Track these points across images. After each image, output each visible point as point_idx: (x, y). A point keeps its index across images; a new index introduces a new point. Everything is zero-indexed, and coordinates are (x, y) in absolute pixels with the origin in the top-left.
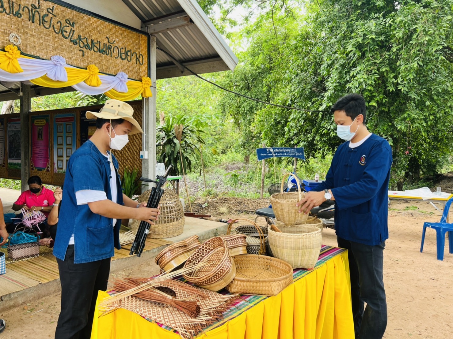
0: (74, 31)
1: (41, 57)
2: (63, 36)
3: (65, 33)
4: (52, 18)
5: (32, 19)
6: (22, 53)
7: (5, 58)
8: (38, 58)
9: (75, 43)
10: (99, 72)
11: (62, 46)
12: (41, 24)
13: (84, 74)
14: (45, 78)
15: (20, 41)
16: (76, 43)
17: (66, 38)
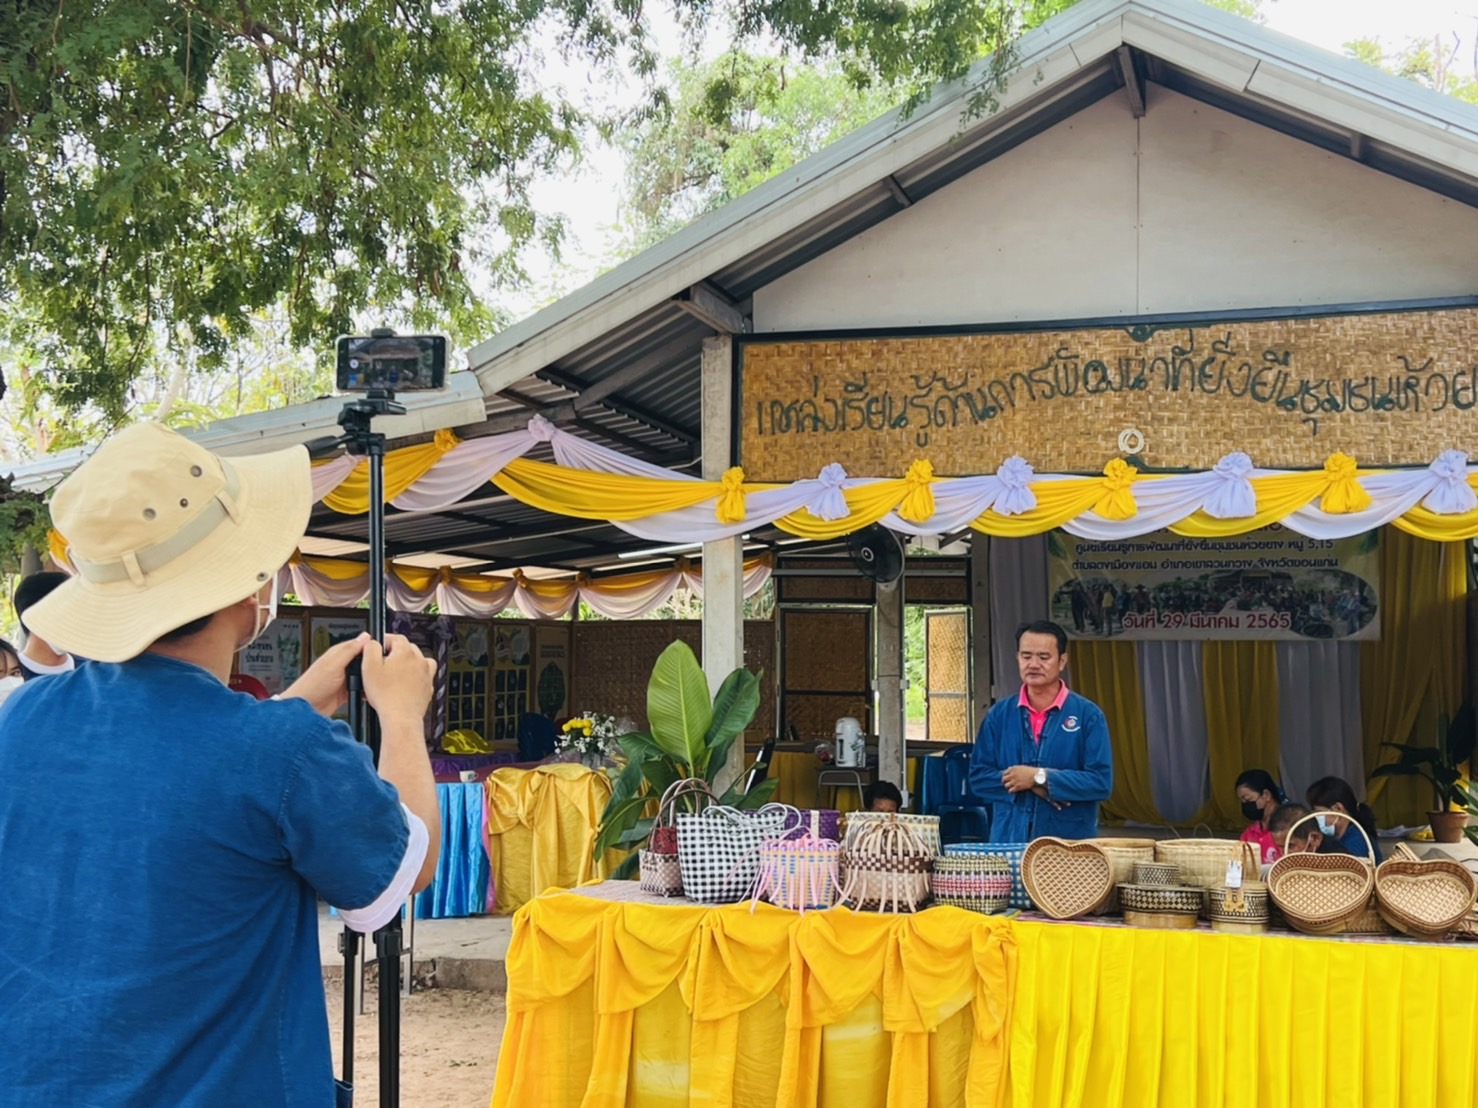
0: (1286, 375)
1: (1194, 466)
2: (1256, 396)
3: (1258, 388)
4: (1224, 362)
5: (1173, 382)
6: (1145, 470)
7: (1102, 491)
8: (1186, 470)
9: (1288, 404)
10: (1359, 467)
11: (1253, 424)
12: (1198, 387)
13: (1313, 482)
14: (1199, 514)
15: (1141, 442)
16: (1294, 404)
17: (1264, 400)
